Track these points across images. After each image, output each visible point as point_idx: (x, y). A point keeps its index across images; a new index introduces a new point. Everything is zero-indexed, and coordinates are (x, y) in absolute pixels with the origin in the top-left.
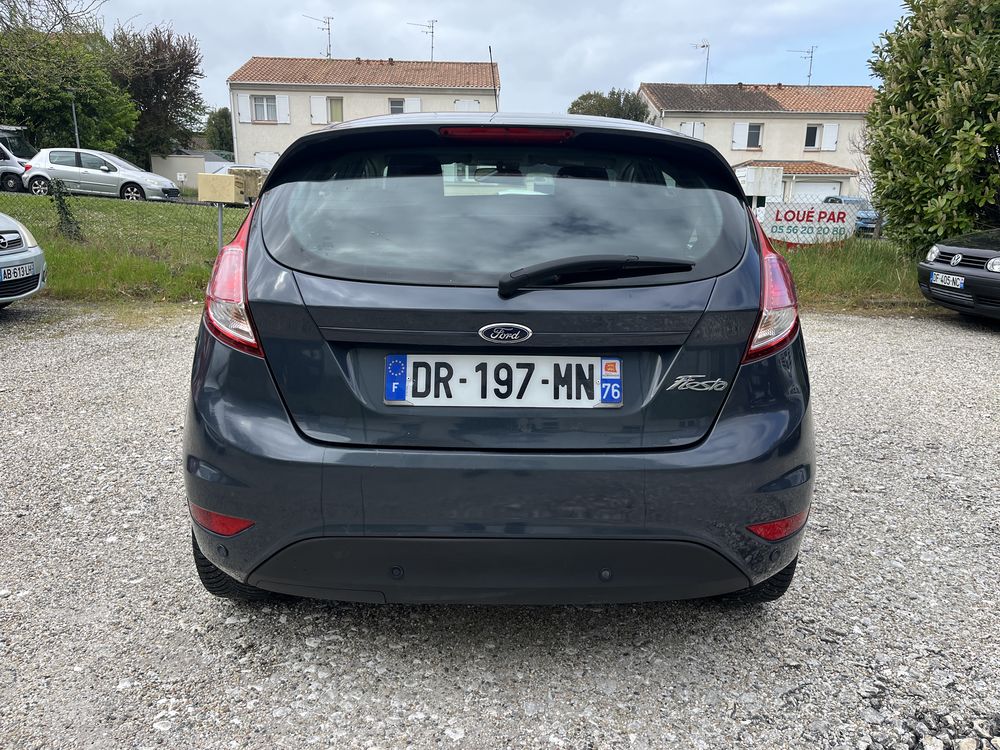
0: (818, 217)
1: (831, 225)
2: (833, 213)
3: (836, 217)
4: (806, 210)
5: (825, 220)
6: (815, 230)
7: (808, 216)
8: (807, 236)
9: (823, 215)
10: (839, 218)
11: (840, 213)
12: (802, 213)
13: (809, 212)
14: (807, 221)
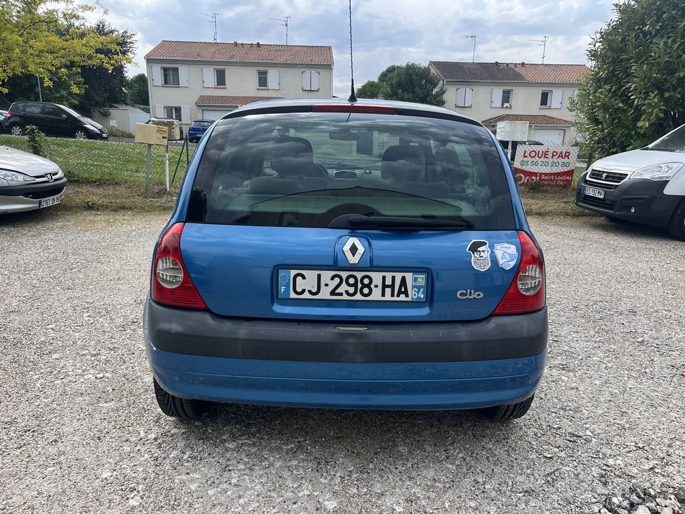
0: (551, 155)
1: (561, 160)
2: (561, 152)
3: (564, 155)
4: (544, 150)
5: (557, 157)
6: (549, 163)
8: (544, 167)
9: (555, 154)
11: (566, 152)
12: (541, 152)
13: (546, 152)
14: (545, 157)
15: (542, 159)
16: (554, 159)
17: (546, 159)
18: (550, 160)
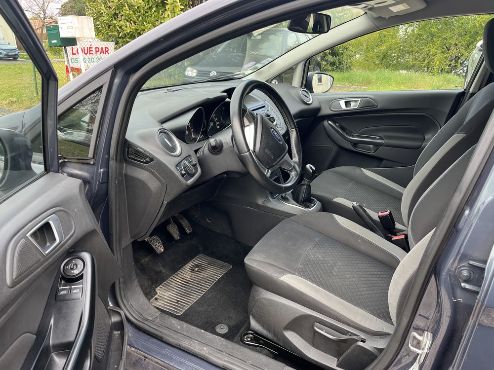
0: (94, 51)
1: (102, 56)
2: (102, 48)
3: (104, 50)
4: (88, 46)
5: (99, 52)
6: (95, 59)
7: (90, 51)
8: (92, 64)
9: (97, 50)
10: (106, 51)
11: (106, 48)
12: (86, 49)
13: (90, 48)
14: (90, 54)
15: (88, 55)
16: (98, 55)
17: (91, 55)
18: (94, 56)
